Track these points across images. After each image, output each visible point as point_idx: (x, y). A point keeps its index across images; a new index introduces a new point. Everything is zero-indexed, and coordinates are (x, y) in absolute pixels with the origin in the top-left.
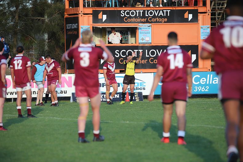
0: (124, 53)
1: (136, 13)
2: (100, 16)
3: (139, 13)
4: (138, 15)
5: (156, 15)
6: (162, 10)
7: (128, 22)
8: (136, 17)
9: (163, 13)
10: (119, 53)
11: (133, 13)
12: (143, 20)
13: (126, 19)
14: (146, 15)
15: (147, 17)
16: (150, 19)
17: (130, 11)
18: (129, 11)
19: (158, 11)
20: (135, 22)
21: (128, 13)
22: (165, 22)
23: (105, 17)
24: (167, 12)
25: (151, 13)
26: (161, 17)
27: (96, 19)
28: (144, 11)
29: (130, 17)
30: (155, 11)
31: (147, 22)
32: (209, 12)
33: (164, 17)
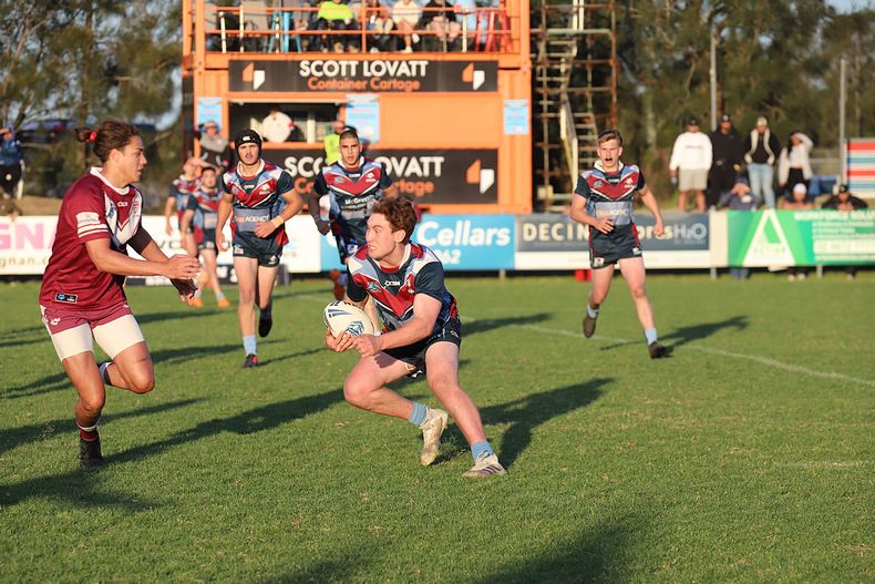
0: (308, 167)
1: (340, 66)
2: (247, 74)
3: (349, 67)
4: (344, 73)
5: (392, 72)
6: (407, 62)
7: (318, 90)
8: (339, 77)
9: (410, 67)
10: (296, 164)
11: (331, 68)
12: (359, 85)
13: (314, 83)
14: (366, 74)
15: (369, 79)
16: (377, 83)
17: (325, 62)
18: (320, 63)
19: (396, 64)
20: (337, 90)
21: (319, 68)
22: (414, 91)
23: (259, 77)
24: (418, 67)
25: (378, 68)
26: (404, 77)
27: (237, 82)
28: (361, 63)
29: (324, 78)
30: (388, 63)
31: (368, 89)
32: (527, 67)
33: (412, 79)
